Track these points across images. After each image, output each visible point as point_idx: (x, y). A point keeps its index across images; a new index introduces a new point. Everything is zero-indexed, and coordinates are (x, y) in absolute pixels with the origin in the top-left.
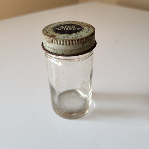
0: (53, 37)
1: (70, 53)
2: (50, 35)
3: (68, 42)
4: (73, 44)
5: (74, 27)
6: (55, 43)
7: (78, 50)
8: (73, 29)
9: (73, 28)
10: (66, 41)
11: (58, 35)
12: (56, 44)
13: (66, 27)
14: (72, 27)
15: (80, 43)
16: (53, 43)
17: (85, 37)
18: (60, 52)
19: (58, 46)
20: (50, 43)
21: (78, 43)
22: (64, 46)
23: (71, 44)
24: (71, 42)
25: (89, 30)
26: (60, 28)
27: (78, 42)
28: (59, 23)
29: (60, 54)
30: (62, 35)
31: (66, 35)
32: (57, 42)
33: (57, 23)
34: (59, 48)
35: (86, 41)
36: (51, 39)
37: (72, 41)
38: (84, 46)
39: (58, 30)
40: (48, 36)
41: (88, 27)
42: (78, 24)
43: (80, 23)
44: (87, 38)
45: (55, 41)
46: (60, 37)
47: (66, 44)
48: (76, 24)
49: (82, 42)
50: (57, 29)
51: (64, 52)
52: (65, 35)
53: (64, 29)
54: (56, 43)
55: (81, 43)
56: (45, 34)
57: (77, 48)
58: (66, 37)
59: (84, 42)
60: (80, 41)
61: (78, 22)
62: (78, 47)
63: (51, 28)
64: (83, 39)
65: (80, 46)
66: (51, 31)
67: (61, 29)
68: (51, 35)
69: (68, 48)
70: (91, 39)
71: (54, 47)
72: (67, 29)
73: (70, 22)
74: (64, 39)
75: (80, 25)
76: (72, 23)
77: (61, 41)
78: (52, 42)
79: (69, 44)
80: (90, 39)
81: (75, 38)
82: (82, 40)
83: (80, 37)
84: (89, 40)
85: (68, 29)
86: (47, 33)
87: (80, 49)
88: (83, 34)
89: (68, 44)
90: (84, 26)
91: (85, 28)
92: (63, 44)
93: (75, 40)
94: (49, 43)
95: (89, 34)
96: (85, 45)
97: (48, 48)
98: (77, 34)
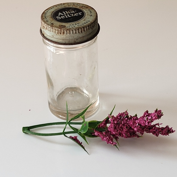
0: (63, 27)
1: (82, 40)
2: (58, 25)
3: (80, 30)
4: (84, 30)
6: (67, 34)
10: (78, 29)
11: (67, 25)
13: (64, 12)
18: (72, 41)
19: (70, 35)
21: (89, 29)
22: (76, 34)
23: (83, 31)
24: (82, 29)
25: (91, 12)
27: (89, 27)
31: (75, 23)
32: (70, 32)
34: (71, 37)
35: (94, 25)
36: (62, 30)
37: (84, 28)
39: (60, 18)
40: (56, 27)
41: (87, 9)
42: (73, 6)
43: (73, 4)
44: (95, 22)
46: (70, 26)
51: (76, 40)
55: (91, 28)
58: (75, 25)
59: (93, 27)
63: (50, 17)
64: (92, 23)
65: (90, 31)
66: (54, 21)
67: (62, 17)
69: (81, 35)
71: (66, 38)
74: (77, 28)
76: (65, 6)
77: (74, 30)
78: (64, 33)
79: (81, 32)
81: (85, 24)
86: (52, 24)
89: (80, 32)
91: (85, 11)
93: (86, 27)
94: (60, 34)
95: (95, 17)
96: (94, 29)
97: (58, 40)
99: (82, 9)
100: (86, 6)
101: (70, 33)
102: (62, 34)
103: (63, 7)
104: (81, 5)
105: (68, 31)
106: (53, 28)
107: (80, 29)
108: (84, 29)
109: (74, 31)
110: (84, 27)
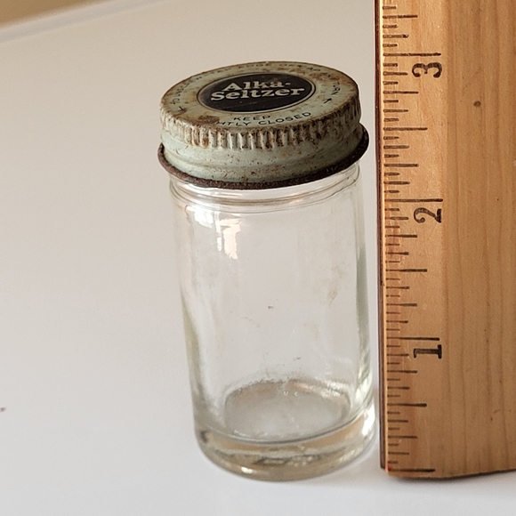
0: (207, 122)
1: (272, 176)
2: (196, 116)
3: (262, 138)
4: (279, 143)
5: (280, 85)
6: (216, 145)
7: (299, 163)
8: (278, 93)
9: (275, 90)
10: (256, 135)
11: (225, 117)
12: (220, 148)
13: (248, 84)
14: (272, 86)
15: (303, 138)
16: (210, 146)
17: (320, 118)
18: (235, 176)
19: (227, 152)
20: (197, 144)
21: (299, 141)
22: (248, 151)
23: (273, 144)
24: (272, 135)
25: (336, 91)
26: (226, 93)
27: (298, 134)
28: (219, 70)
29: (236, 183)
30: (240, 115)
31: (254, 116)
32: (225, 139)
33: (212, 72)
34: (231, 160)
35: (326, 131)
36: (202, 130)
38: (320, 148)
39: (222, 97)
40: (188, 120)
41: (331, 83)
42: (293, 71)
43: (300, 65)
44: (328, 121)
45: (215, 136)
46: (233, 121)
47: (258, 146)
48: (286, 72)
49: (313, 135)
50: (214, 95)
51: (248, 175)
52: (250, 115)
53: (241, 95)
54: (220, 143)
55: (308, 137)
56: (176, 116)
57: (295, 157)
58: (253, 119)
59: (318, 136)
60: (302, 132)
61: (292, 64)
62: (300, 153)
63: (194, 92)
64: (314, 123)
65: (306, 149)
66: (195, 103)
67: (230, 94)
68: (201, 118)
69: (265, 158)
70: (343, 123)
71: (213, 160)
72: (254, 94)
73: (261, 64)
74: (250, 129)
75: (301, 75)
76: (268, 68)
77: (240, 135)
78: (206, 141)
79: (268, 146)
80: (340, 125)
81: (286, 122)
82: (312, 129)
83: (305, 118)
84: (337, 128)
85: (257, 94)
86: (184, 110)
87: (306, 161)
88: (314, 107)
89: (263, 145)
90: (318, 77)
91: (319, 86)
92: (246, 146)
93: (286, 130)
94: (195, 146)
95: (337, 106)
96: (322, 144)
97: (191, 166)
98: (293, 108)
99: (314, 80)
100: (336, 75)
101: (226, 145)
102: (201, 144)
103: (260, 70)
104: (323, 71)
105: (220, 136)
106: (177, 121)
107: (261, 134)
108: (278, 137)
109: (241, 140)
110: (278, 131)
